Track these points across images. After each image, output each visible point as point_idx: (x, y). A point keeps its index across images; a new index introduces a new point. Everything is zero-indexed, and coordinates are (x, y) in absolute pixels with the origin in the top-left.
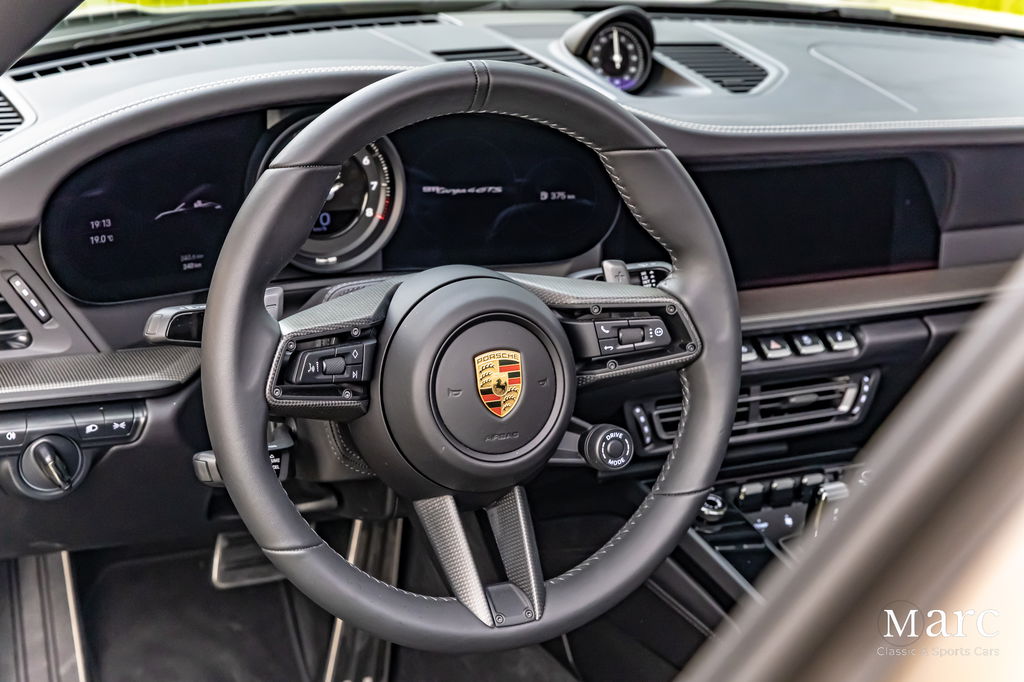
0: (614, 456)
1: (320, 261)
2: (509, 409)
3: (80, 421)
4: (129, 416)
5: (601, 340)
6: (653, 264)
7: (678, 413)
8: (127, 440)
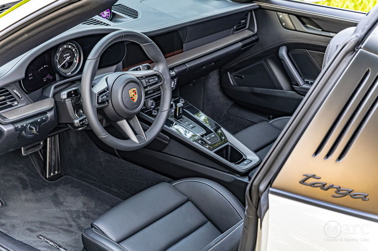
0: (152, 105)
1: (68, 74)
2: (136, 100)
3: (36, 119)
4: (45, 116)
5: (146, 83)
6: (146, 64)
7: (160, 93)
8: (46, 121)
